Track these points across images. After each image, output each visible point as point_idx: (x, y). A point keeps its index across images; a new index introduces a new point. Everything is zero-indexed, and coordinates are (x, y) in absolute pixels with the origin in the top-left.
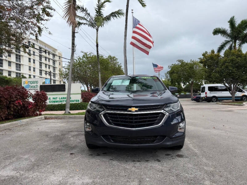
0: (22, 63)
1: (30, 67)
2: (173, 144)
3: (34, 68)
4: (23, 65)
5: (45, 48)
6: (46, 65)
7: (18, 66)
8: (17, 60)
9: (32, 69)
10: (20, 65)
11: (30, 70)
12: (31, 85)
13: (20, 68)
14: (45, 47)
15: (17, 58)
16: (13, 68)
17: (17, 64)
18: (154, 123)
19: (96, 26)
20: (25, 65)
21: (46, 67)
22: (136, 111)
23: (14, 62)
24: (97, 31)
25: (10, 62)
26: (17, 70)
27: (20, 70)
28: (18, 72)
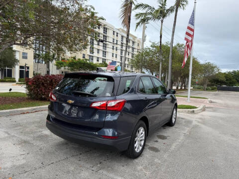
1: (113, 54)
3: (116, 55)
4: (108, 52)
7: (105, 53)
8: (103, 48)
9: (114, 56)
11: (113, 56)
13: (105, 54)
15: (103, 46)
16: (101, 55)
17: (103, 51)
19: (162, 18)
23: (101, 50)
24: (162, 22)
25: (98, 50)
26: (103, 56)
27: (105, 57)
28: (104, 58)
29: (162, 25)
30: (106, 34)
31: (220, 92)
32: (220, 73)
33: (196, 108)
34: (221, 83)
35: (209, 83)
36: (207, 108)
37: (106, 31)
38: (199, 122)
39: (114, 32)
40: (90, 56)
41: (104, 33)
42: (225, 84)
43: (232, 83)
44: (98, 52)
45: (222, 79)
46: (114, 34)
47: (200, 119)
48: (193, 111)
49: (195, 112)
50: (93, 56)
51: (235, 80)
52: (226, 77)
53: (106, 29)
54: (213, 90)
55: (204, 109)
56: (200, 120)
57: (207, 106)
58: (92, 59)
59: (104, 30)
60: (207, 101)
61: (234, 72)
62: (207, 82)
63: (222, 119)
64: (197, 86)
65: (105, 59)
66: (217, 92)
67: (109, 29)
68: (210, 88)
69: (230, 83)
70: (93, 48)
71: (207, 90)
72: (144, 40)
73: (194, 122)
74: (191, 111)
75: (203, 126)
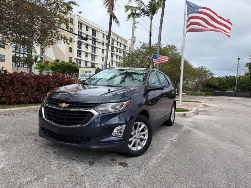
0: (96, 54)
1: (103, 58)
2: (99, 148)
4: (97, 56)
5: (117, 40)
6: (117, 56)
7: (94, 57)
8: (92, 52)
10: (95, 56)
11: (103, 60)
12: (85, 74)
13: (95, 58)
14: (117, 38)
15: (92, 49)
16: (89, 59)
17: (92, 55)
18: (81, 122)
19: (151, 15)
20: (99, 56)
21: (117, 58)
22: (65, 107)
23: (90, 53)
24: (151, 20)
25: (87, 53)
26: (92, 60)
27: (95, 61)
28: (93, 62)
29: (151, 22)
30: (95, 36)
31: (214, 97)
32: (213, 78)
33: (188, 111)
34: (214, 88)
35: (203, 88)
36: (201, 111)
37: (95, 34)
38: (191, 127)
39: (104, 34)
40: (77, 59)
41: (93, 35)
42: (218, 89)
43: (225, 88)
44: (87, 56)
45: (215, 84)
46: (103, 37)
47: (193, 123)
48: (185, 115)
49: (187, 115)
50: (80, 60)
51: (227, 85)
52: (219, 81)
53: (95, 31)
54: (206, 95)
55: (197, 113)
56: (192, 125)
57: (200, 109)
58: (80, 63)
59: (93, 33)
60: (200, 105)
61: (227, 77)
62: (201, 87)
63: (217, 122)
64: (190, 92)
65: (95, 64)
66: (210, 97)
67: (98, 31)
68: (203, 93)
69: (224, 88)
70: (80, 51)
71: (200, 95)
72: (133, 42)
73: (185, 126)
74: (182, 115)
75: (195, 131)
